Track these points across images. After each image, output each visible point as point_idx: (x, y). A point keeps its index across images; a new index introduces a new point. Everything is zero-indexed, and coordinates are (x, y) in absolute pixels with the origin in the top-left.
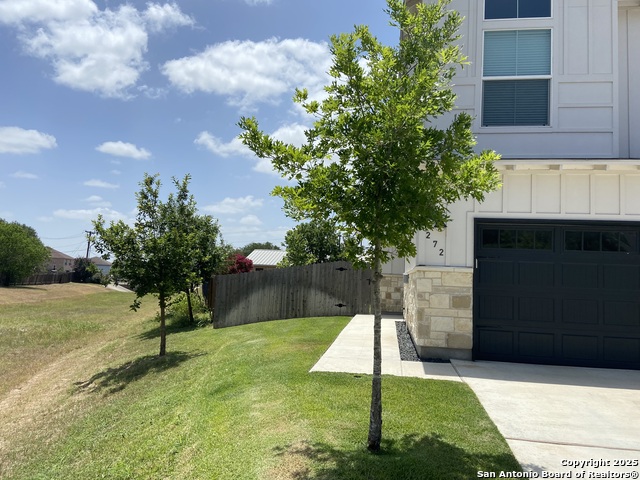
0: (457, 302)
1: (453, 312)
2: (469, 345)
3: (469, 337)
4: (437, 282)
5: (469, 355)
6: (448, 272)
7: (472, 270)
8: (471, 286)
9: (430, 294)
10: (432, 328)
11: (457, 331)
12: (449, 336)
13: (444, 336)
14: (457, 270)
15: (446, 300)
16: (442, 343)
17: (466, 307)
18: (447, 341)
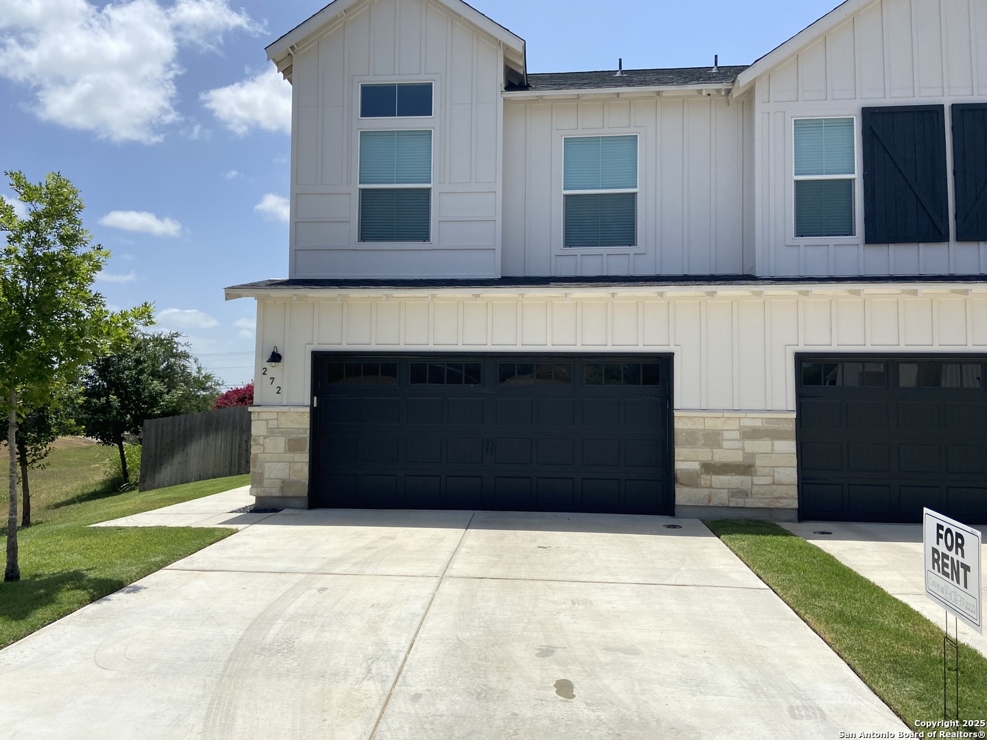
0: (293, 446)
1: (289, 456)
2: (304, 491)
3: (305, 483)
4: (273, 424)
5: (305, 503)
6: (284, 413)
7: (308, 409)
8: (308, 426)
9: (265, 437)
10: (266, 475)
11: (293, 478)
12: (284, 482)
13: (278, 484)
14: (293, 409)
15: (281, 443)
16: (275, 492)
17: (302, 450)
18: (282, 488)
